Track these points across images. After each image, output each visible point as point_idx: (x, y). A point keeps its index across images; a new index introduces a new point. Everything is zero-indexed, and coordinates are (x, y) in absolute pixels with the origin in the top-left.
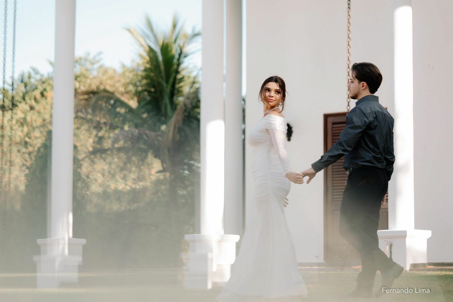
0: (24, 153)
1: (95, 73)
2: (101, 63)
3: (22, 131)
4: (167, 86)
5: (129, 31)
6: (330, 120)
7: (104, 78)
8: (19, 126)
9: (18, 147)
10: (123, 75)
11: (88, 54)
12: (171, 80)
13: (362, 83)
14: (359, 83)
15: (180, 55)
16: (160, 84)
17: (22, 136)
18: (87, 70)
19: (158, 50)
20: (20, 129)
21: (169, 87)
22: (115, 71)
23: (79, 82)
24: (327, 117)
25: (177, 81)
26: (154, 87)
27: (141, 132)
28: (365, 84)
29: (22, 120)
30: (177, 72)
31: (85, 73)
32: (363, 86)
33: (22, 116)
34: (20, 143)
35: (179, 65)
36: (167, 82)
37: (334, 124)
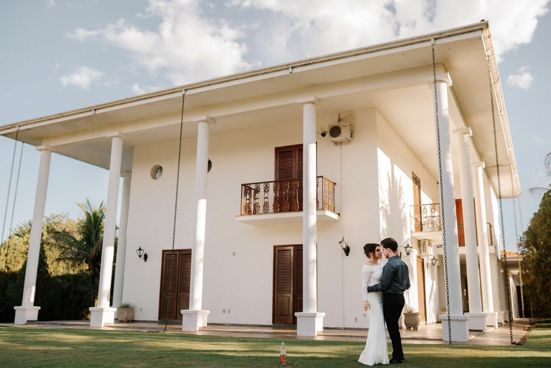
0: (25, 258)
1: (64, 222)
2: (68, 217)
3: (25, 247)
4: (94, 232)
5: (79, 205)
6: (165, 253)
7: (68, 224)
8: (24, 245)
9: (23, 254)
10: (79, 224)
11: (63, 214)
12: (97, 228)
13: (387, 249)
14: (386, 250)
15: (102, 217)
16: (90, 229)
17: (25, 250)
18: (61, 221)
19: (92, 215)
20: (24, 246)
21: (95, 232)
22: (74, 222)
23: (57, 226)
24: (164, 251)
25: (99, 229)
26: (88, 231)
27: (79, 252)
28: (389, 249)
29: (26, 242)
30: (100, 225)
31: (60, 222)
32: (389, 250)
33: (27, 240)
34: (24, 253)
35: (101, 221)
36: (95, 229)
37: (167, 255)
